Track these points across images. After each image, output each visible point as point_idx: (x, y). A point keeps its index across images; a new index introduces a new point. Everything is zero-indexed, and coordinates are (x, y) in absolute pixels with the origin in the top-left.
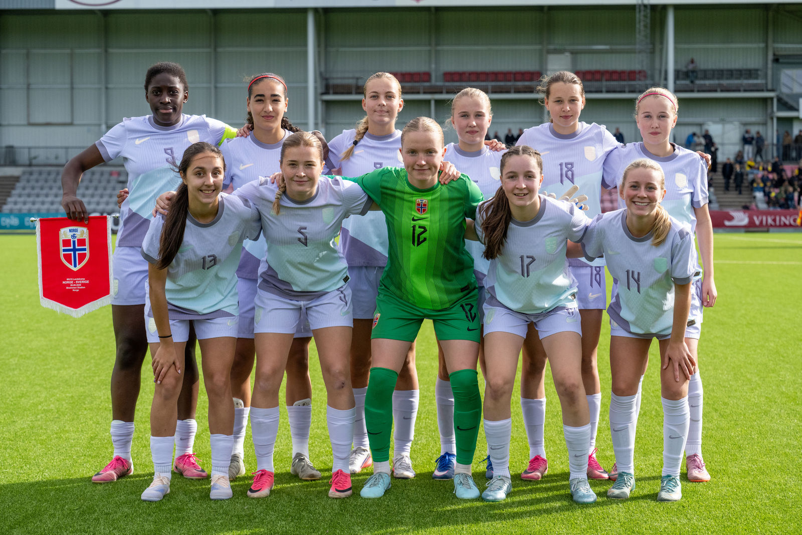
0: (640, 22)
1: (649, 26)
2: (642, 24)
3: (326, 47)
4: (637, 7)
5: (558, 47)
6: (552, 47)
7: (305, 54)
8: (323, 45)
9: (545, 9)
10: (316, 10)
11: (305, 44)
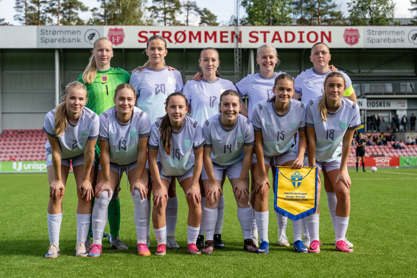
0: (236, 57)
1: (241, 59)
2: (238, 58)
3: (64, 71)
4: (235, 49)
5: (191, 71)
6: (188, 71)
7: (54, 74)
8: (63, 70)
9: (184, 51)
10: (59, 50)
11: (54, 69)
